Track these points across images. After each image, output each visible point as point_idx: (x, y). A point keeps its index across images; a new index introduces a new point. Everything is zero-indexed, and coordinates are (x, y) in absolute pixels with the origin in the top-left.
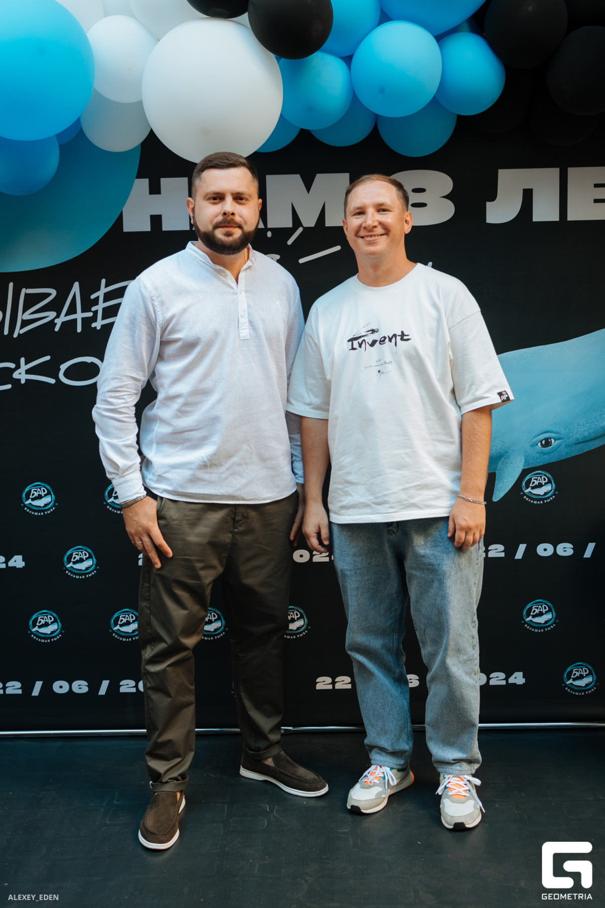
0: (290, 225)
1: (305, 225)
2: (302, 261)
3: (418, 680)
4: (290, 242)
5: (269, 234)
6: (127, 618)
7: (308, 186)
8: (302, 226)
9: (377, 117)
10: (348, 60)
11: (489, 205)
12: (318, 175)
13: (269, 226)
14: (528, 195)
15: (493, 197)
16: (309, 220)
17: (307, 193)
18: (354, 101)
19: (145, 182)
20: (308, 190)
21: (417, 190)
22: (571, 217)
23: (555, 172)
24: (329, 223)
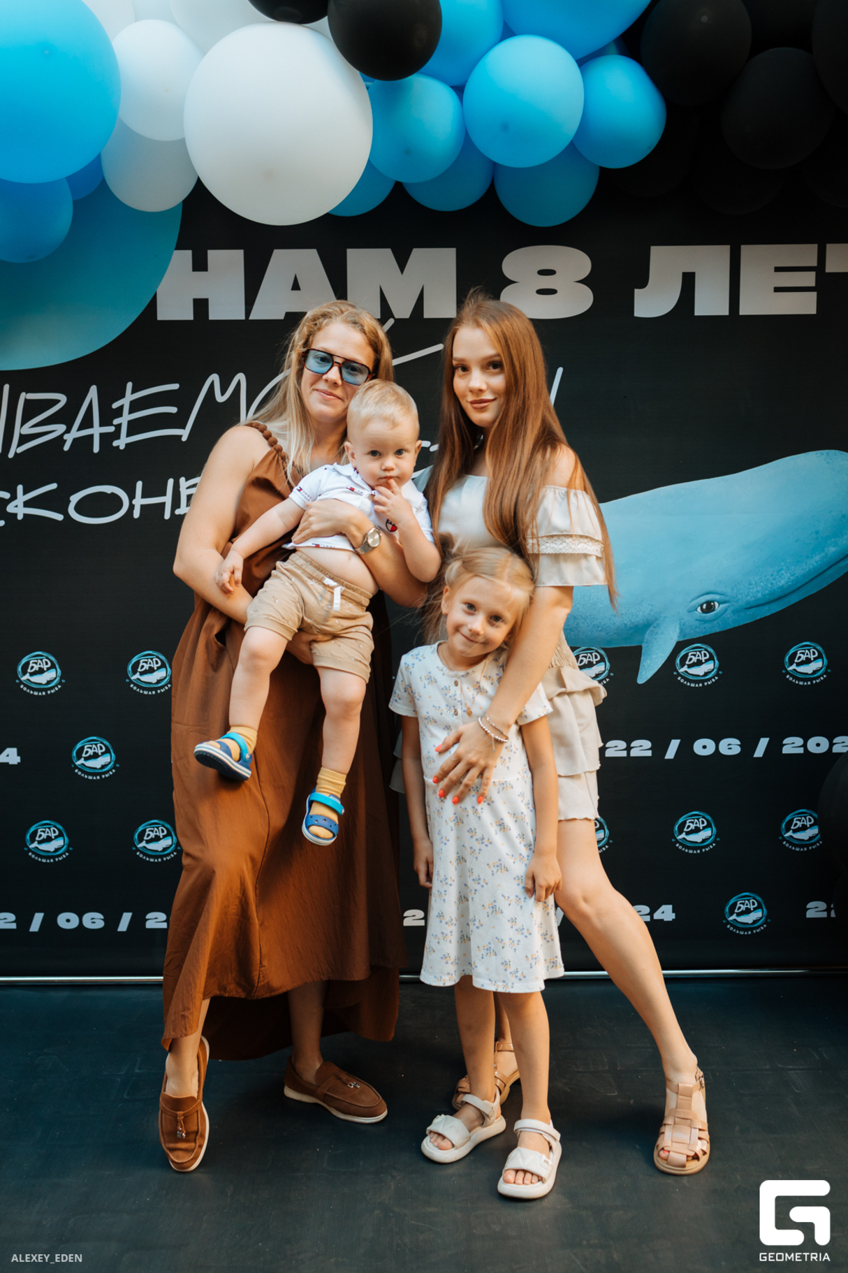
1: (397, 316)
6: (156, 832)
7: (402, 266)
8: (393, 317)
9: (495, 166)
10: (459, 90)
11: (637, 293)
12: (415, 250)
14: (689, 281)
15: (643, 283)
16: (402, 309)
17: (400, 273)
18: (467, 144)
19: (187, 255)
20: (402, 270)
21: (543, 272)
22: (744, 310)
23: (724, 251)
24: (428, 313)
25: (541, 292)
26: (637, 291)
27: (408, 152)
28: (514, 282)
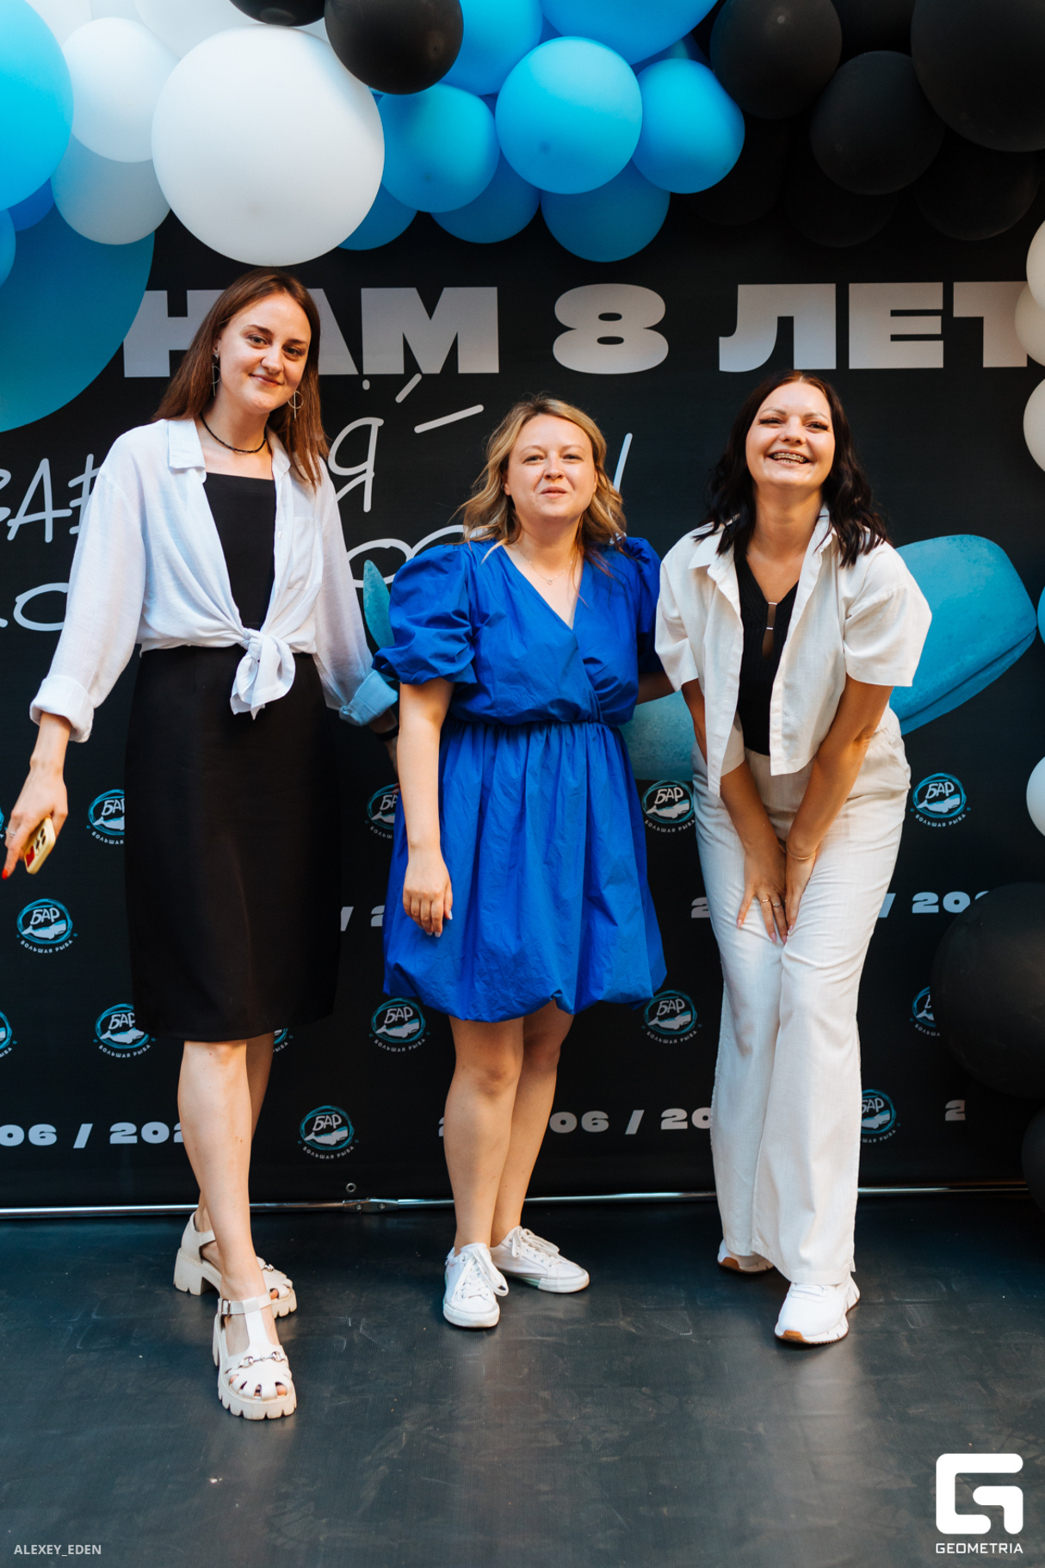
0: (400, 370)
1: (425, 371)
2: (419, 429)
3: (606, 1119)
4: (400, 398)
5: (366, 385)
6: (124, 1019)
7: (430, 308)
8: (420, 372)
9: (540, 194)
10: (490, 99)
11: (723, 342)
12: (446, 290)
13: (366, 372)
14: (786, 327)
15: (730, 330)
16: (432, 364)
17: (428, 318)
18: (501, 168)
19: (162, 296)
20: (430, 314)
21: (606, 317)
22: (855, 363)
23: (829, 290)
24: (464, 367)
25: (604, 341)
26: (722, 340)
27: (429, 176)
28: (569, 329)
